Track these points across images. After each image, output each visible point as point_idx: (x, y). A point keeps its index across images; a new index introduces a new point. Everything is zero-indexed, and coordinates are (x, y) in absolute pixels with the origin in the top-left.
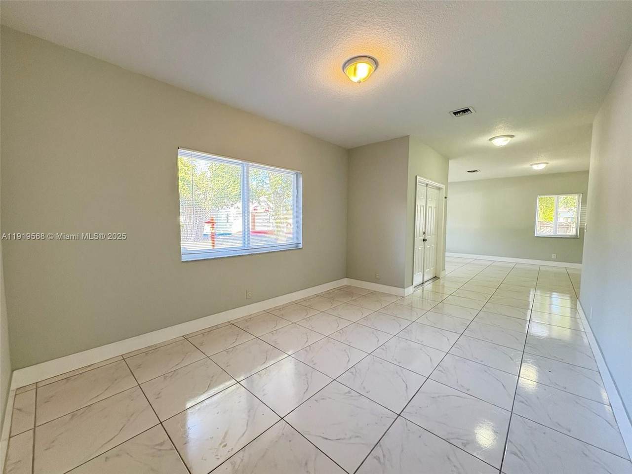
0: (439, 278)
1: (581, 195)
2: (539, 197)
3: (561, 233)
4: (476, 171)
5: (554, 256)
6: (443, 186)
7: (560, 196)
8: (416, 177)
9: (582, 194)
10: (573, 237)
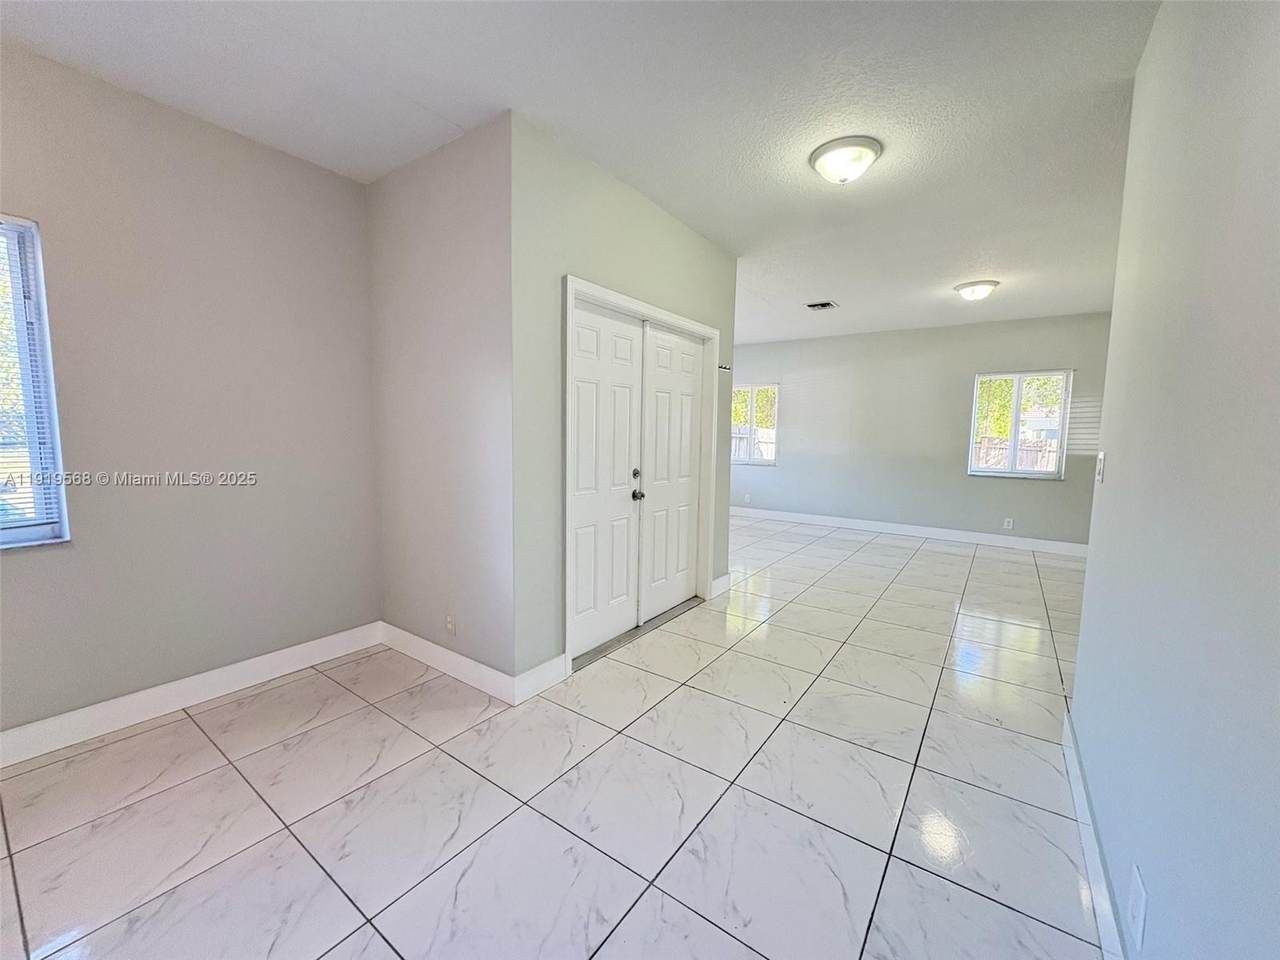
0: (704, 601)
1: (1072, 373)
2: (979, 379)
3: (1023, 467)
4: (828, 304)
5: (1008, 523)
6: (715, 334)
7: (1028, 378)
8: (564, 280)
9: (1074, 370)
10: (1049, 477)
